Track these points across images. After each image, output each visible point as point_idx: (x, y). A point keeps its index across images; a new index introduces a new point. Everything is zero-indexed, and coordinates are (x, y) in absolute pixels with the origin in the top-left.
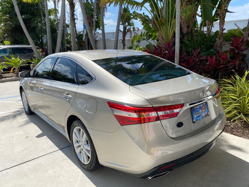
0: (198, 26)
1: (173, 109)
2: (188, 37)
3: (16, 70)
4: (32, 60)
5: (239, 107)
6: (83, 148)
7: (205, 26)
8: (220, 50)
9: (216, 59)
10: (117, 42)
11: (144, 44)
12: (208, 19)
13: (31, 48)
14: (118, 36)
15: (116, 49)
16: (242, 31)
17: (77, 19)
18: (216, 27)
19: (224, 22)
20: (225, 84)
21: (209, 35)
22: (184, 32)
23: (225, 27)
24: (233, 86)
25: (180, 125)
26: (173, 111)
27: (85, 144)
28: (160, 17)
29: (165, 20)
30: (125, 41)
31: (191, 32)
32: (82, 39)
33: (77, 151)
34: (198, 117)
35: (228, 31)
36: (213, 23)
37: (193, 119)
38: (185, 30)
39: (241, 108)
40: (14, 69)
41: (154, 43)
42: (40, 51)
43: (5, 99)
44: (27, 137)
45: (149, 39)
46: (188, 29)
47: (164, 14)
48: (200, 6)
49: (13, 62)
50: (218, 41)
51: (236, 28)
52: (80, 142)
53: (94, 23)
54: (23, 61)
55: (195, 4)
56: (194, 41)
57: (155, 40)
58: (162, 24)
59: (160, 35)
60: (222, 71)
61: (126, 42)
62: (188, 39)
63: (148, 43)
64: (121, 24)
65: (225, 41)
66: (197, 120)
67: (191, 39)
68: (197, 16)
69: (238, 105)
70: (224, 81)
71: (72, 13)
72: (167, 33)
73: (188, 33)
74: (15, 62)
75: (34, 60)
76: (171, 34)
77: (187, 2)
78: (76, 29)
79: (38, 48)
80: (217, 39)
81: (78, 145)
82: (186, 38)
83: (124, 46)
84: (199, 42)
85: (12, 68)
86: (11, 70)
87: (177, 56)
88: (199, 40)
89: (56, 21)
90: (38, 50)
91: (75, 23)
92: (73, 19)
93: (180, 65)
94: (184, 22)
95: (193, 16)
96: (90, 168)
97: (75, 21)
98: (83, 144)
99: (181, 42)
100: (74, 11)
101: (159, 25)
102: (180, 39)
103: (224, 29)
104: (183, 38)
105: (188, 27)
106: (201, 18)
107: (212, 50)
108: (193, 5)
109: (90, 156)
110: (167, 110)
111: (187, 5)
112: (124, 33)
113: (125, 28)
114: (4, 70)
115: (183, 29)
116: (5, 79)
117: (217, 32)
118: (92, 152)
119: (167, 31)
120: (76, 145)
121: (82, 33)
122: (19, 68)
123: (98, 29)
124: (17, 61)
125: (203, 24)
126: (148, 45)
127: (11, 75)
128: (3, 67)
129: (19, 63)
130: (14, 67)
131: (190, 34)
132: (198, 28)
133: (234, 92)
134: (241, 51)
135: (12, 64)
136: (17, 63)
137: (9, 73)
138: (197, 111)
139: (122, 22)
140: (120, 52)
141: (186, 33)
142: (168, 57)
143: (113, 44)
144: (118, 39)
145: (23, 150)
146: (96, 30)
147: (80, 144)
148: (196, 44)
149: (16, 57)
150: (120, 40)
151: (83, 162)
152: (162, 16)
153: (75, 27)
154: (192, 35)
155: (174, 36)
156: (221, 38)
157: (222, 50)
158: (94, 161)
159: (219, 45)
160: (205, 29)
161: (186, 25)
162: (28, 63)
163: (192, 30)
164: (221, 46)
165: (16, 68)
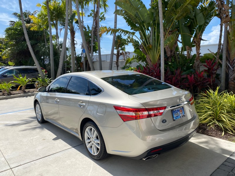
0: (179, 50)
1: (159, 110)
2: (171, 59)
3: (23, 88)
4: (37, 79)
5: (213, 115)
6: (93, 143)
7: (185, 50)
8: (198, 70)
9: (194, 77)
10: (112, 63)
11: (134, 65)
12: (187, 45)
13: (36, 68)
14: (112, 59)
15: (111, 69)
16: (214, 55)
17: (77, 44)
18: (194, 51)
19: (200, 48)
20: (202, 97)
21: (189, 58)
22: (168, 56)
23: (200, 51)
24: (208, 98)
25: (164, 121)
26: (159, 111)
27: (95, 140)
28: (147, 44)
29: (152, 46)
30: (119, 62)
31: (174, 56)
32: (80, 61)
33: (88, 146)
34: (177, 116)
35: (204, 54)
36: (191, 48)
37: (173, 118)
38: (169, 54)
39: (215, 115)
40: (21, 87)
41: (143, 64)
42: (44, 71)
43: (17, 112)
44: (44, 139)
45: (139, 61)
46: (171, 53)
47: (151, 41)
48: (180, 35)
49: (21, 80)
50: (196, 63)
51: (209, 52)
52: (91, 138)
53: (92, 48)
54: (29, 79)
55: (176, 33)
56: (177, 63)
57: (144, 62)
58: (150, 49)
59: (148, 58)
60: (199, 86)
61: (119, 64)
62: (171, 61)
63: (139, 65)
64: (115, 49)
65: (202, 62)
66: (176, 119)
67: (174, 61)
68: (178, 42)
69: (212, 113)
70: (201, 94)
71: (73, 39)
72: (154, 56)
73: (171, 56)
74: (22, 81)
75: (38, 79)
76: (157, 57)
77: (169, 32)
78: (75, 53)
79: (42, 69)
80: (195, 61)
81: (89, 141)
82: (170, 60)
83: (118, 66)
84: (181, 63)
85: (20, 86)
86: (18, 88)
87: (162, 75)
88: (181, 61)
89: (57, 45)
90: (42, 71)
91: (75, 48)
92: (73, 44)
93: (165, 81)
94: (168, 47)
95: (175, 43)
96: (99, 157)
97: (75, 46)
98: (93, 139)
99: (166, 63)
100: (74, 37)
101: (147, 49)
102: (165, 61)
103: (200, 53)
104: (168, 60)
105: (171, 51)
106: (181, 44)
107: (191, 70)
108: (174, 34)
109: (99, 148)
110: (155, 110)
111: (170, 34)
112: (118, 56)
113: (118, 52)
114: (13, 87)
115: (167, 53)
116: (13, 95)
117: (195, 55)
118: (101, 144)
119: (154, 55)
120: (87, 141)
121: (80, 56)
122: (25, 86)
123: (94, 52)
124: (24, 80)
125: (184, 49)
126: (138, 66)
127: (19, 92)
128: (12, 85)
129: (26, 82)
130: (21, 85)
131: (173, 57)
132: (179, 52)
133: (209, 103)
134: (214, 71)
135: (20, 82)
136: (24, 81)
137: (17, 90)
138: (176, 112)
139: (116, 47)
140: (115, 72)
141: (170, 56)
142: (155, 76)
143: (108, 65)
144: (112, 61)
145: (43, 148)
146: (93, 53)
147: (91, 140)
148: (178, 65)
149: (23, 77)
150: (114, 62)
151: (93, 154)
152: (150, 43)
153: (75, 51)
154: (175, 58)
155: (160, 59)
156: (198, 60)
157: (199, 70)
158: (103, 151)
159: (197, 66)
160: (185, 53)
161: (169, 50)
162: (33, 82)
163: (174, 53)
164: (198, 66)
165: (23, 86)
